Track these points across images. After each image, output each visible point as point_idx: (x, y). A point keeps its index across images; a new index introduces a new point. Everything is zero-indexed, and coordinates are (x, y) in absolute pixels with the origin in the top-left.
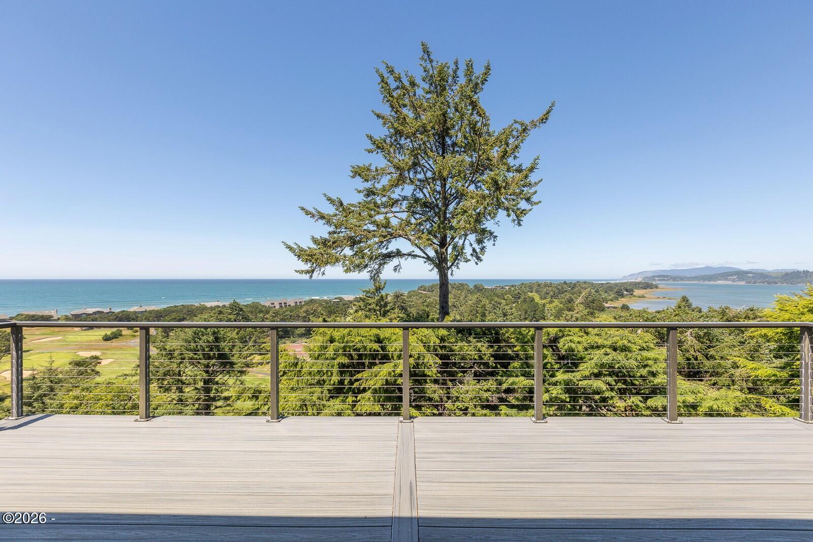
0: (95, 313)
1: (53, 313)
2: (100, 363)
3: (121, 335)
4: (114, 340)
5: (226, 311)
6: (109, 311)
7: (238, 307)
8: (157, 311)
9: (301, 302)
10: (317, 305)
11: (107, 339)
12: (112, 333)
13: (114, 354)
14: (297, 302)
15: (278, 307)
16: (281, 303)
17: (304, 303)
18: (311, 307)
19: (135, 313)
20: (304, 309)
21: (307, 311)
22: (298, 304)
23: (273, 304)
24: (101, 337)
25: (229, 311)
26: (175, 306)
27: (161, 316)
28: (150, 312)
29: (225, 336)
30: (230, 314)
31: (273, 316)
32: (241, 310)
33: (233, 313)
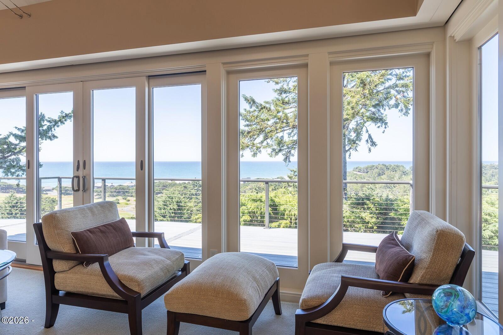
33: (195, 189)
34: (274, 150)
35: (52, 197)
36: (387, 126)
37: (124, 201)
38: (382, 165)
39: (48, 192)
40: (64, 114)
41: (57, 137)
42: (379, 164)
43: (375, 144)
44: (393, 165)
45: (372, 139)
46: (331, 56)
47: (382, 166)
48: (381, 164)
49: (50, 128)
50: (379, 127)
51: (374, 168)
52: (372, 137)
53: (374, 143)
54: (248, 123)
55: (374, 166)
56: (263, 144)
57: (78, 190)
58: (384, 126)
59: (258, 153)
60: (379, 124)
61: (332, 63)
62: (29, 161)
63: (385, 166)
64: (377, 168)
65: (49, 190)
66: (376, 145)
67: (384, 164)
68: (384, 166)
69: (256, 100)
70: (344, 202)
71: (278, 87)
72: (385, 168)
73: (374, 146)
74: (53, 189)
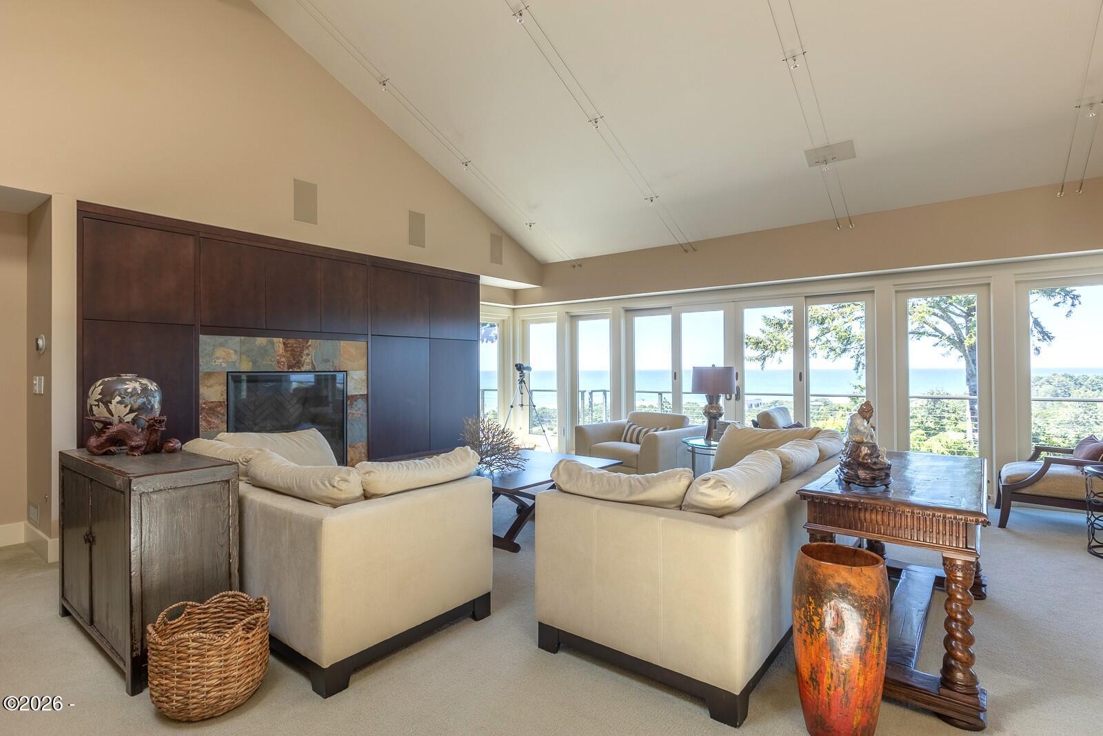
34: (832, 349)
36: (1076, 302)
38: (1064, 376)
42: (1054, 375)
43: (1049, 337)
44: (1092, 376)
45: (1041, 327)
46: (1016, 277)
47: (1062, 378)
48: (1060, 374)
50: (1056, 305)
51: (1043, 384)
52: (1043, 324)
53: (1047, 334)
55: (1041, 378)
57: (730, 399)
58: (1069, 301)
60: (1058, 299)
61: (1016, 282)
62: (675, 373)
63: (1072, 377)
64: (1050, 383)
66: (1051, 338)
67: (1068, 373)
68: (1069, 379)
70: (1033, 427)
72: (1072, 383)
73: (1048, 340)
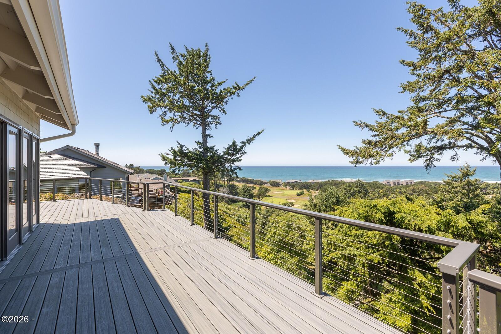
0: (295, 182)
1: (280, 181)
2: (293, 206)
3: (304, 194)
4: (301, 196)
5: (353, 185)
6: (300, 181)
7: (361, 183)
8: (320, 183)
9: (412, 183)
10: (423, 186)
11: (298, 195)
12: (300, 192)
13: (300, 202)
14: (408, 183)
15: (392, 185)
16: (395, 183)
17: (414, 183)
18: (418, 187)
19: (311, 183)
20: (411, 188)
21: (414, 190)
22: (409, 184)
23: (389, 183)
24: (296, 194)
25: (356, 186)
26: (329, 181)
27: (322, 186)
28: (317, 183)
29: (345, 200)
30: (356, 187)
31: (386, 191)
32: (363, 185)
33: (358, 187)
35: (266, 187)
37: (308, 192)
39: (265, 184)
40: (249, 138)
41: (246, 153)
49: (241, 147)
54: (375, 133)
56: (388, 153)
59: (381, 161)
65: (266, 183)
69: (386, 112)
71: (414, 95)
74: (268, 182)
